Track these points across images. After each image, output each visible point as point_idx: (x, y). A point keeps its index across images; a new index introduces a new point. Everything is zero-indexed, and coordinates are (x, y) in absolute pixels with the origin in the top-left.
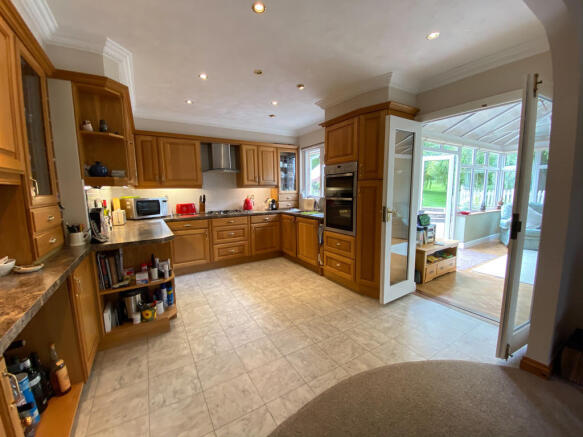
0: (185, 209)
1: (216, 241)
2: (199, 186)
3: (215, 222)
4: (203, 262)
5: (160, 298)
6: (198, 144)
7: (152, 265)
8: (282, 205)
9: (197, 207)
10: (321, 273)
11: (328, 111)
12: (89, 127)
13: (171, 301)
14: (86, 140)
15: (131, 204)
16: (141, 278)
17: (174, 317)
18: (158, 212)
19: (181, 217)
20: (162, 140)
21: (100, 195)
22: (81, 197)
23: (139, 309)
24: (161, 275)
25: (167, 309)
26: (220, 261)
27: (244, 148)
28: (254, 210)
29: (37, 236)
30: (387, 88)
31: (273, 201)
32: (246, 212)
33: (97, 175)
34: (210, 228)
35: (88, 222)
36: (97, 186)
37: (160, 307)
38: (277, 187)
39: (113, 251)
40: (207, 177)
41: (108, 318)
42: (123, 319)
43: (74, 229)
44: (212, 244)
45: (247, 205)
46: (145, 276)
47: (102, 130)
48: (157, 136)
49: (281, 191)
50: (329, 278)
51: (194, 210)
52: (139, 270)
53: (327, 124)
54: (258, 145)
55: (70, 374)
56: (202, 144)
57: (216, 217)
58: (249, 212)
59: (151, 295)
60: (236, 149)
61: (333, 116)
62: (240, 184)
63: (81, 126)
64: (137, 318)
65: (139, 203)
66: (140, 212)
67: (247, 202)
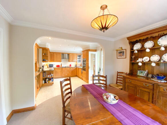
0: (58, 66)
1: (63, 72)
2: (61, 62)
3: (63, 69)
4: (60, 76)
5: (51, 80)
6: (61, 54)
7: (50, 74)
8: (78, 66)
9: (60, 66)
10: (82, 79)
11: (83, 49)
12: (43, 54)
13: (53, 80)
14: (43, 56)
15: (48, 65)
16: (48, 76)
17: (53, 84)
18: (53, 66)
19: (57, 67)
20: (54, 54)
21: (44, 64)
22: (41, 64)
23: (48, 81)
24: (51, 76)
25: (52, 82)
26: (64, 77)
27: (70, 55)
28: (72, 67)
29: (37, 68)
30: (89, 47)
31: (76, 65)
32: (70, 67)
33: (44, 61)
34: (62, 70)
35: (42, 67)
36: (44, 62)
37: (51, 81)
38: (77, 62)
39: (45, 72)
40: (62, 60)
41: (43, 82)
42: (45, 82)
43: (40, 68)
44: (62, 73)
45: (70, 66)
46: (49, 76)
47: (45, 54)
49: (78, 63)
50: (84, 80)
51: (59, 66)
52: (48, 75)
53: (83, 51)
54: (73, 54)
55: (39, 86)
56: (62, 54)
57: (63, 68)
59: (50, 79)
60: (68, 55)
61: (84, 50)
62: (69, 61)
63: (42, 54)
64: (47, 82)
65: (49, 65)
66: (49, 66)
67: (70, 65)
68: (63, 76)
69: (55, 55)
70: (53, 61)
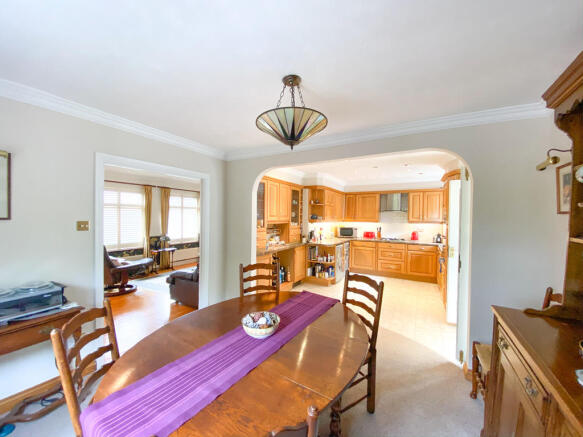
0: (368, 235)
1: (380, 257)
2: (377, 221)
3: (380, 245)
4: (371, 269)
5: (328, 271)
6: (378, 196)
9: (376, 235)
12: (312, 202)
13: (333, 273)
16: (320, 259)
18: (351, 235)
19: (365, 239)
20: (358, 196)
22: (307, 227)
23: (319, 272)
24: (327, 261)
25: (330, 277)
26: (382, 272)
27: (411, 196)
28: (421, 240)
31: (438, 236)
32: (412, 242)
33: (313, 219)
34: (376, 248)
35: (308, 235)
36: (312, 222)
37: (328, 274)
38: (442, 223)
39: (313, 247)
40: (384, 215)
41: (309, 271)
43: (304, 236)
44: (377, 258)
45: (414, 236)
47: (316, 203)
48: (356, 194)
51: (373, 236)
52: (322, 256)
54: (424, 191)
56: (381, 195)
57: (381, 242)
58: (416, 242)
62: (408, 220)
64: (318, 275)
65: (342, 229)
66: (342, 234)
67: (414, 234)
68: (380, 269)
69: (359, 200)
70: (354, 218)
